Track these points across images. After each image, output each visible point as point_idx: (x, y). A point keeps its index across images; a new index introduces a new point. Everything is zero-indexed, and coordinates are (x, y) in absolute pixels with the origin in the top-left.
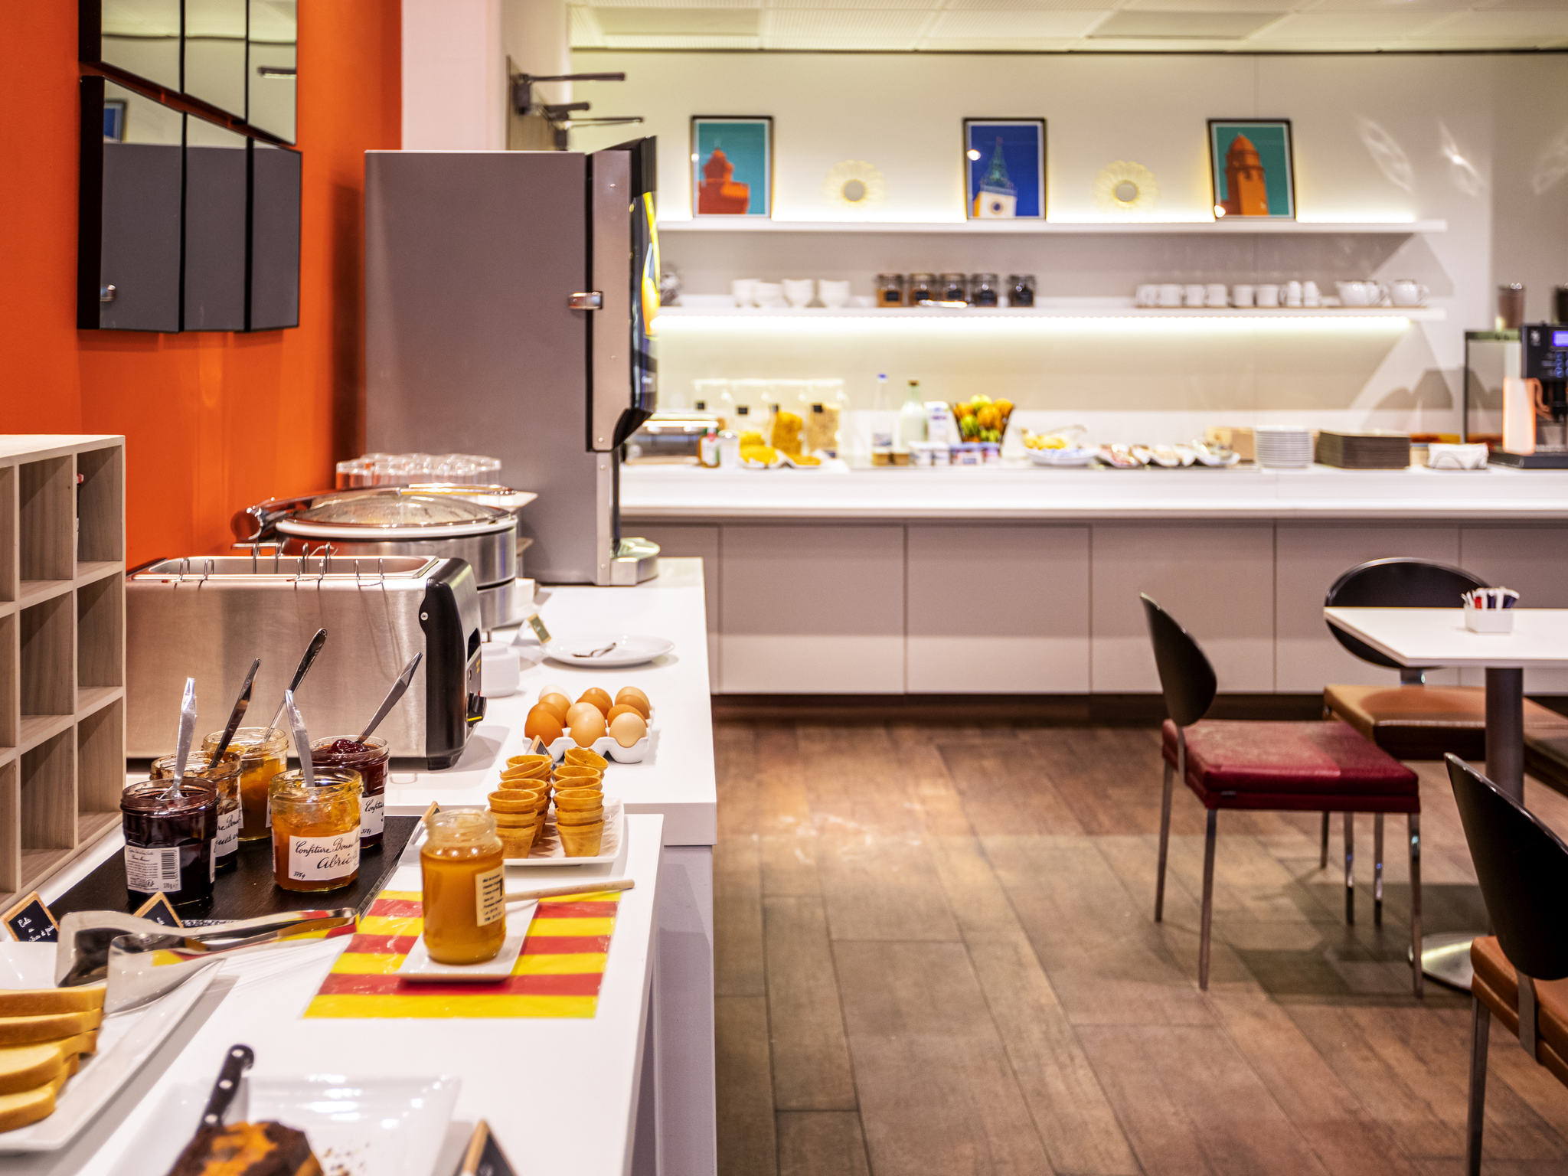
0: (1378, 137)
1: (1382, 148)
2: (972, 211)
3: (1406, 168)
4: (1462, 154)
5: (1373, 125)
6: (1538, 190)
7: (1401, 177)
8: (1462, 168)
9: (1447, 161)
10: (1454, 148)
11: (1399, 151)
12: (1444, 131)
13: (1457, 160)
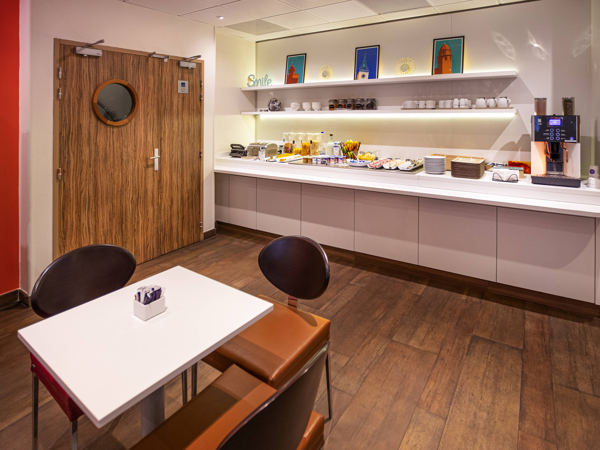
0: (500, 39)
1: (503, 43)
2: (356, 78)
3: (513, 50)
4: (537, 43)
5: (498, 35)
6: (575, 56)
7: (510, 54)
8: (537, 48)
9: (532, 46)
10: (534, 41)
11: (509, 44)
12: (529, 33)
13: (536, 45)
